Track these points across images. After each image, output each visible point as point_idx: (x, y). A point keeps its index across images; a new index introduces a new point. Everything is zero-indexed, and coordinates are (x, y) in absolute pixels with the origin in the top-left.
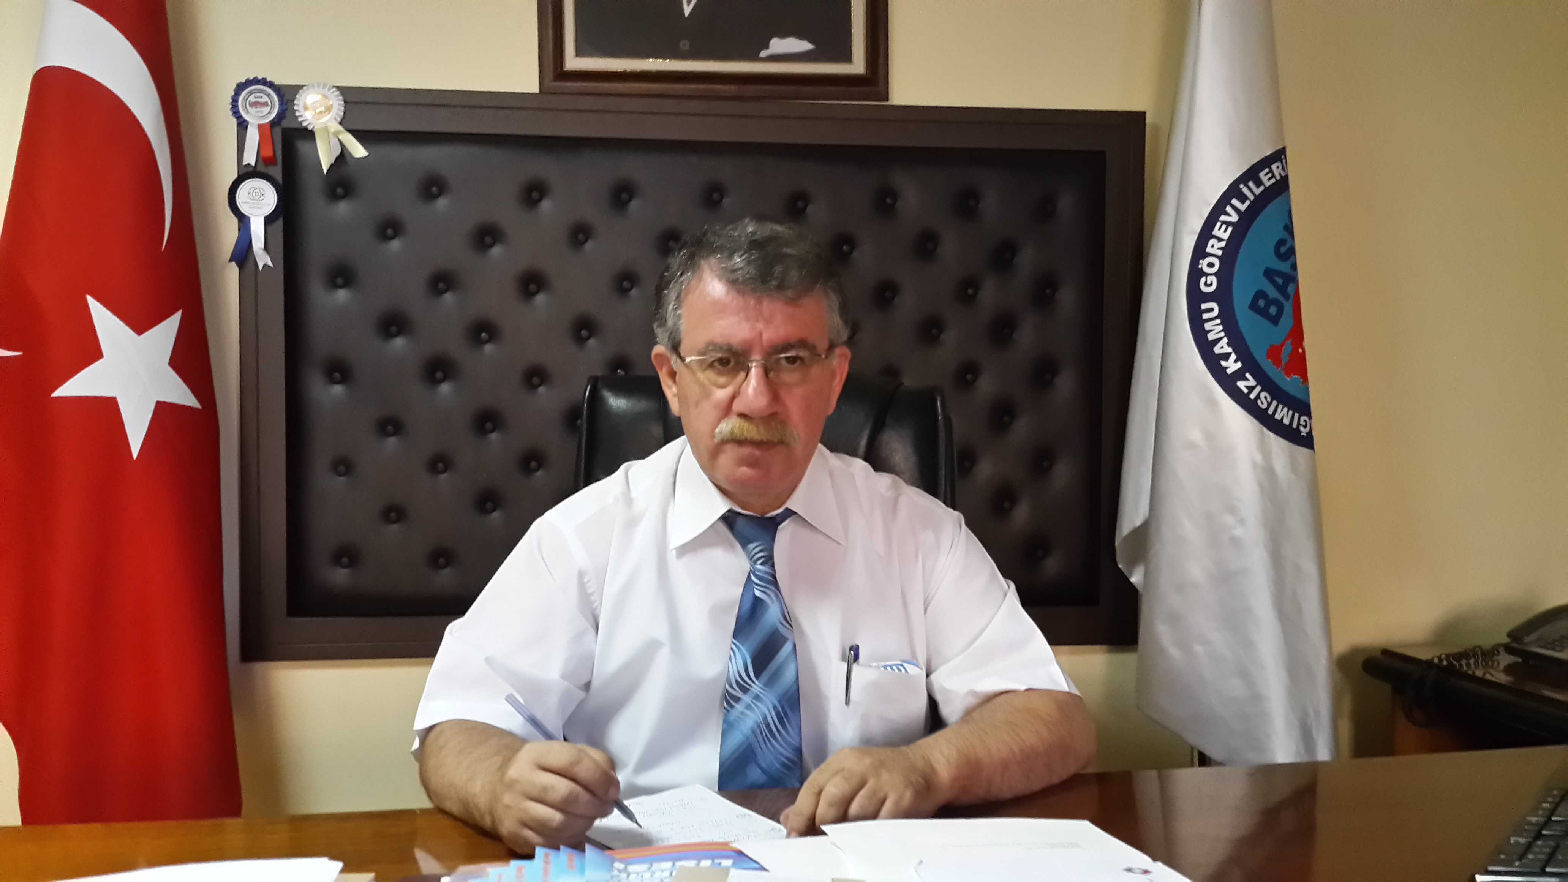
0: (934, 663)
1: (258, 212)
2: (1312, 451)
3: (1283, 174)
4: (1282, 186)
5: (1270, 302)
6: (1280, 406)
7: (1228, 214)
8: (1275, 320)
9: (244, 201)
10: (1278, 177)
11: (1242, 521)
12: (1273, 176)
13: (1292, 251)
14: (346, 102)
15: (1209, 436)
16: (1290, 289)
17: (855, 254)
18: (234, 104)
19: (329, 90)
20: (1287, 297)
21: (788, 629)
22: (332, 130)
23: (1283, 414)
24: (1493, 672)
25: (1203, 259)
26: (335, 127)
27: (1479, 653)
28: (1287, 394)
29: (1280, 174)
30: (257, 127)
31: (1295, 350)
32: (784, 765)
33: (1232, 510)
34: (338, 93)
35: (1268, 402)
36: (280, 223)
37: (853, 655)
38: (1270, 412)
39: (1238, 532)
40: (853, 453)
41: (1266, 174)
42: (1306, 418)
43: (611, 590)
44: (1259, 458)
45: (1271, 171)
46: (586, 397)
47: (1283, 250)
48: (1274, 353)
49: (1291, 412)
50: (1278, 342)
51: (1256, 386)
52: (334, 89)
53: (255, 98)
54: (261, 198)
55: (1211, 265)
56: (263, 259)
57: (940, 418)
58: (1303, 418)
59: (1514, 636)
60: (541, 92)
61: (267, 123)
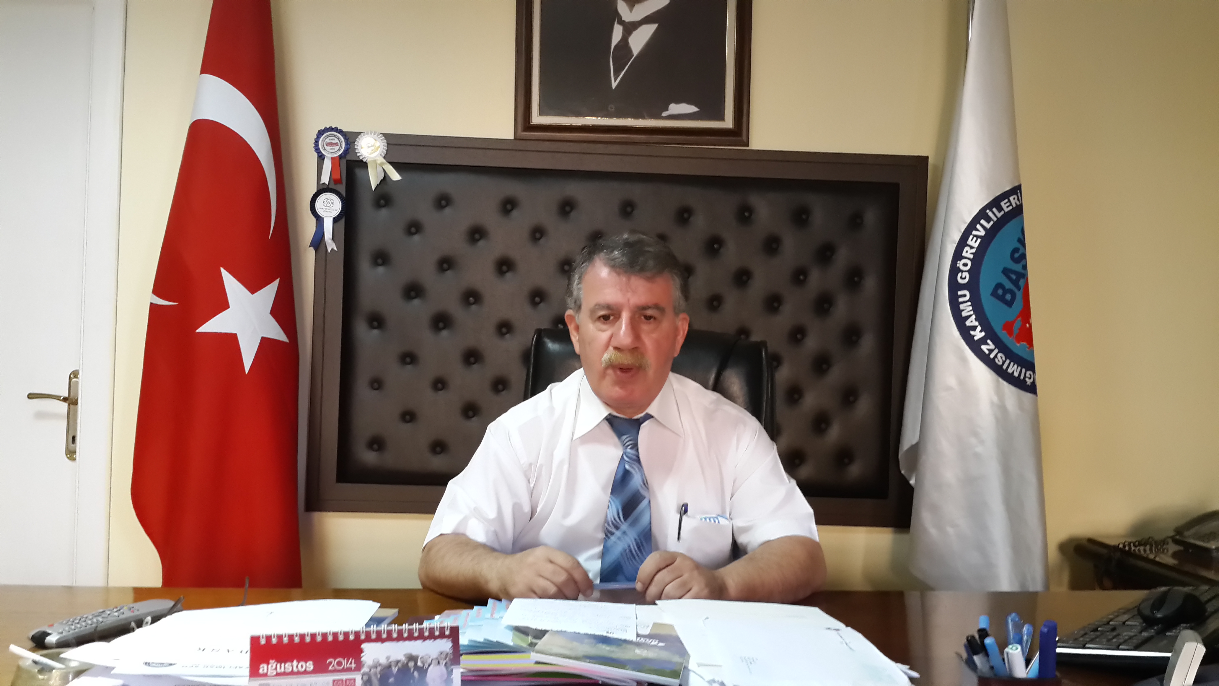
20: (1019, 288)
21: (646, 491)
31: (1024, 325)
37: (684, 510)
59: (1179, 531)
60: (515, 139)
61: (337, 156)
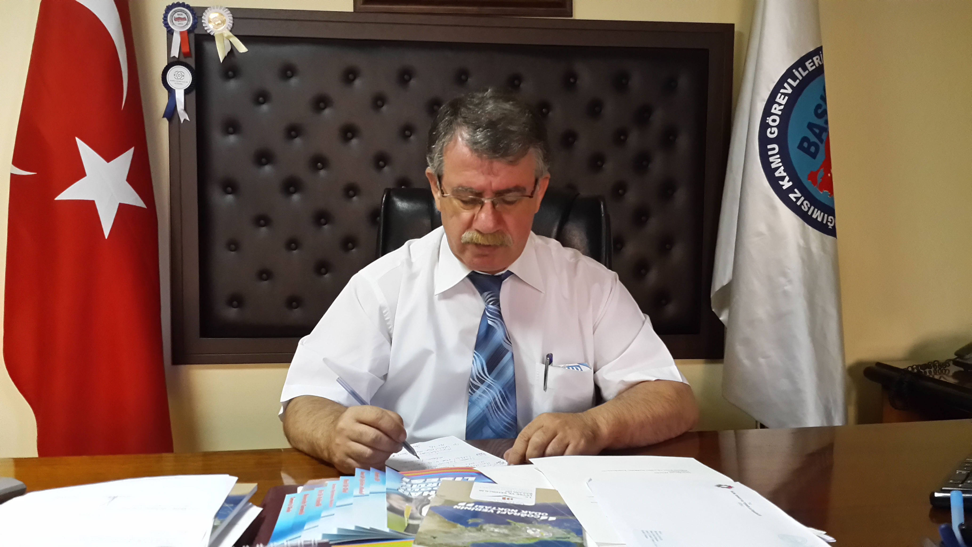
0: (598, 364)
1: (179, 86)
2: (835, 238)
3: (821, 63)
4: (820, 70)
5: (811, 144)
6: (816, 210)
7: (785, 88)
8: (814, 156)
9: (171, 80)
10: (817, 65)
11: (790, 282)
12: (814, 64)
13: (825, 112)
14: (234, 18)
15: (771, 228)
16: (824, 136)
17: (550, 114)
18: (165, 19)
19: (223, 10)
20: (821, 141)
21: (509, 344)
22: (225, 35)
23: (818, 215)
24: (945, 376)
25: (769, 117)
26: (227, 33)
27: (937, 365)
28: (820, 202)
29: (818, 63)
30: (179, 33)
31: (826, 174)
32: (505, 427)
33: (784, 274)
34: (229, 12)
35: (808, 207)
36: (193, 94)
37: (549, 360)
38: (810, 213)
39: (788, 288)
40: (549, 236)
41: (810, 63)
42: (832, 218)
43: (399, 319)
44: (802, 242)
45: (813, 61)
46: (383, 202)
47: (820, 111)
48: (812, 177)
49: (822, 214)
50: (815, 170)
51: (801, 197)
52: (227, 9)
53: (178, 15)
54: (182, 78)
55: (774, 121)
56: (183, 116)
57: (603, 215)
58: (830, 217)
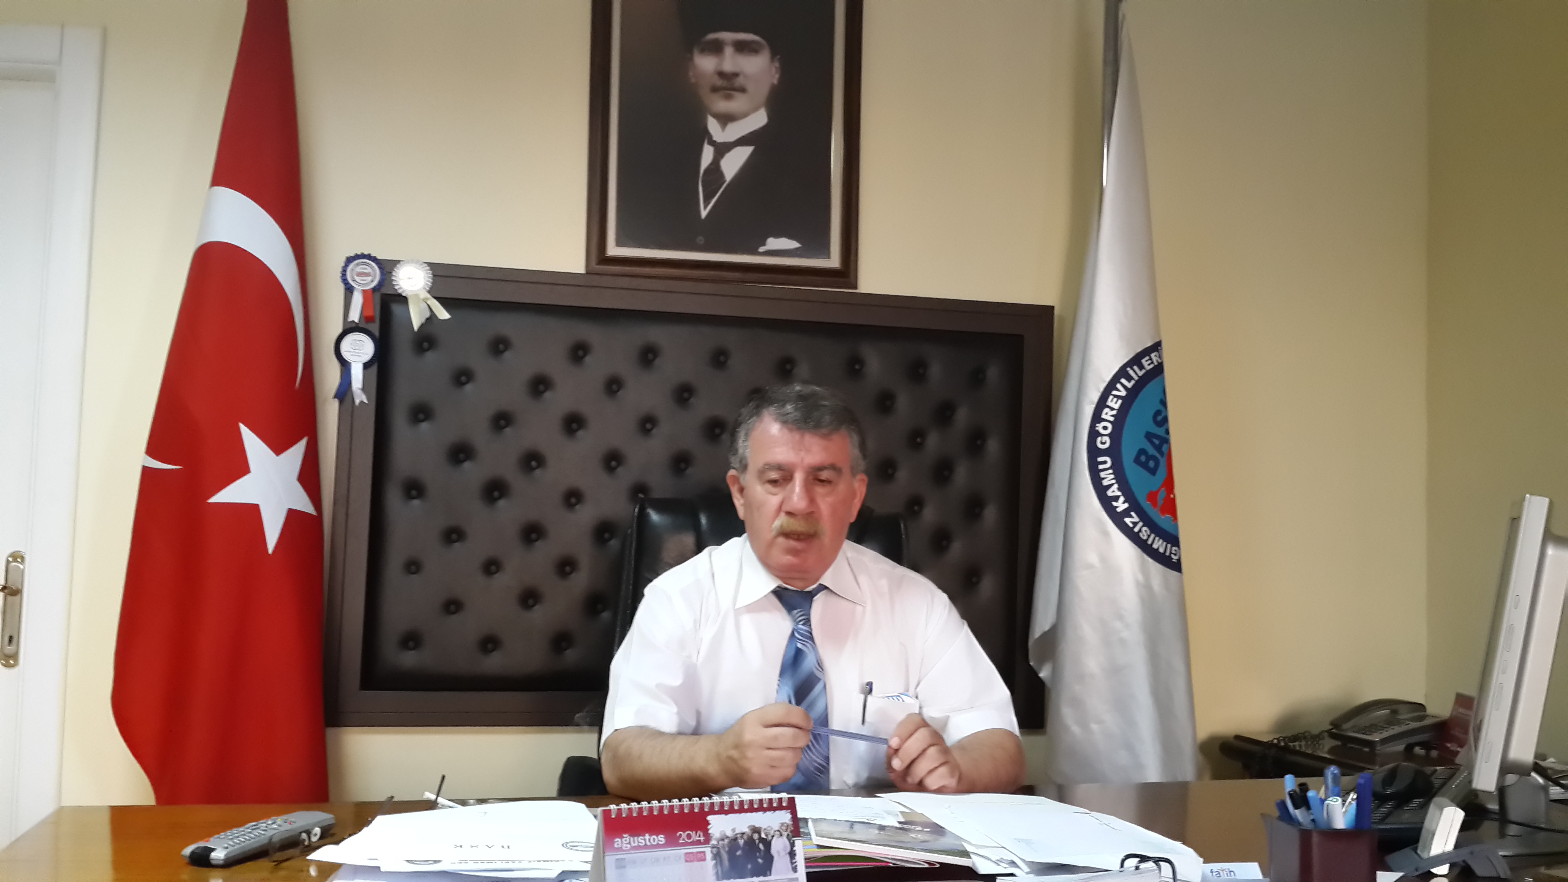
1: (358, 359)
2: (1181, 574)
3: (1160, 361)
4: (1159, 370)
5: (1150, 457)
6: (1157, 538)
7: (1118, 390)
8: (1153, 472)
10: (1156, 363)
11: (1126, 626)
12: (1152, 363)
13: (1165, 420)
15: (1104, 560)
16: (1165, 448)
18: (344, 273)
19: (421, 265)
20: (1162, 454)
21: (821, 672)
22: (422, 297)
23: (1159, 544)
25: (1099, 423)
27: (1309, 737)
28: (1162, 529)
29: (1157, 361)
30: (361, 292)
31: (1168, 495)
35: (1148, 535)
36: (374, 369)
37: (868, 689)
38: (1149, 542)
39: (1125, 634)
41: (1147, 361)
42: (1176, 548)
44: (1140, 577)
45: (1151, 359)
46: (635, 515)
47: (1159, 418)
48: (1152, 497)
49: (1165, 543)
50: (1155, 489)
51: (1139, 522)
53: (361, 269)
54: (361, 348)
55: (1105, 428)
57: (903, 536)
58: (1174, 548)
59: (1336, 724)
60: (587, 273)
61: (369, 290)
